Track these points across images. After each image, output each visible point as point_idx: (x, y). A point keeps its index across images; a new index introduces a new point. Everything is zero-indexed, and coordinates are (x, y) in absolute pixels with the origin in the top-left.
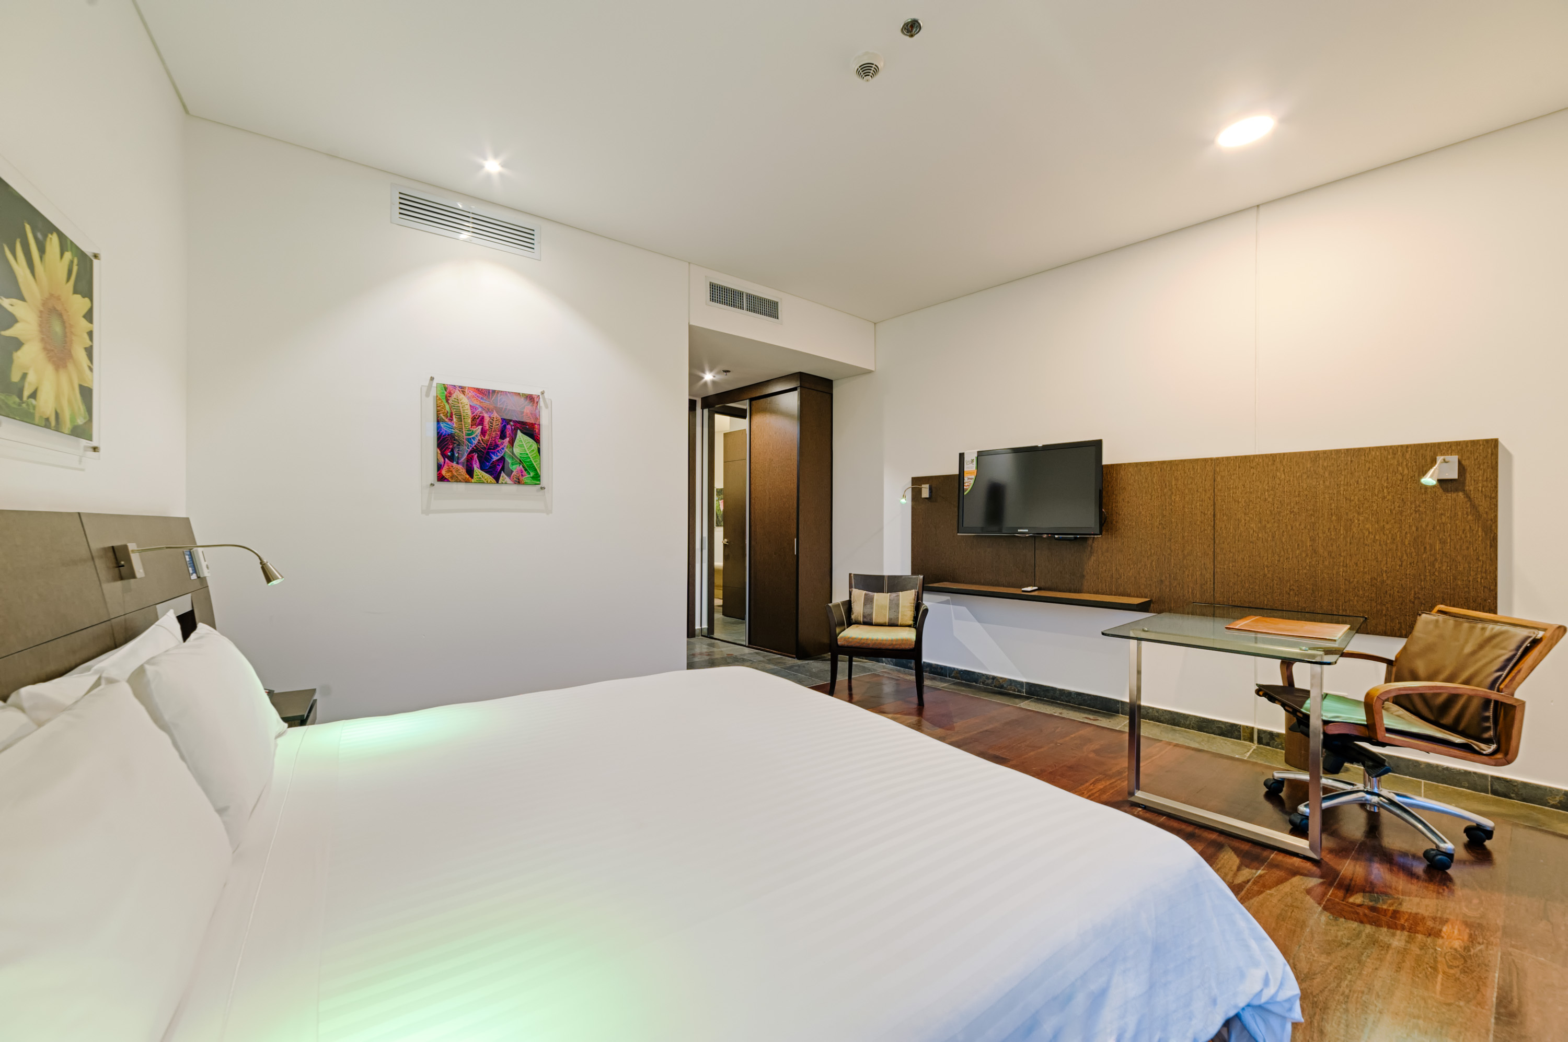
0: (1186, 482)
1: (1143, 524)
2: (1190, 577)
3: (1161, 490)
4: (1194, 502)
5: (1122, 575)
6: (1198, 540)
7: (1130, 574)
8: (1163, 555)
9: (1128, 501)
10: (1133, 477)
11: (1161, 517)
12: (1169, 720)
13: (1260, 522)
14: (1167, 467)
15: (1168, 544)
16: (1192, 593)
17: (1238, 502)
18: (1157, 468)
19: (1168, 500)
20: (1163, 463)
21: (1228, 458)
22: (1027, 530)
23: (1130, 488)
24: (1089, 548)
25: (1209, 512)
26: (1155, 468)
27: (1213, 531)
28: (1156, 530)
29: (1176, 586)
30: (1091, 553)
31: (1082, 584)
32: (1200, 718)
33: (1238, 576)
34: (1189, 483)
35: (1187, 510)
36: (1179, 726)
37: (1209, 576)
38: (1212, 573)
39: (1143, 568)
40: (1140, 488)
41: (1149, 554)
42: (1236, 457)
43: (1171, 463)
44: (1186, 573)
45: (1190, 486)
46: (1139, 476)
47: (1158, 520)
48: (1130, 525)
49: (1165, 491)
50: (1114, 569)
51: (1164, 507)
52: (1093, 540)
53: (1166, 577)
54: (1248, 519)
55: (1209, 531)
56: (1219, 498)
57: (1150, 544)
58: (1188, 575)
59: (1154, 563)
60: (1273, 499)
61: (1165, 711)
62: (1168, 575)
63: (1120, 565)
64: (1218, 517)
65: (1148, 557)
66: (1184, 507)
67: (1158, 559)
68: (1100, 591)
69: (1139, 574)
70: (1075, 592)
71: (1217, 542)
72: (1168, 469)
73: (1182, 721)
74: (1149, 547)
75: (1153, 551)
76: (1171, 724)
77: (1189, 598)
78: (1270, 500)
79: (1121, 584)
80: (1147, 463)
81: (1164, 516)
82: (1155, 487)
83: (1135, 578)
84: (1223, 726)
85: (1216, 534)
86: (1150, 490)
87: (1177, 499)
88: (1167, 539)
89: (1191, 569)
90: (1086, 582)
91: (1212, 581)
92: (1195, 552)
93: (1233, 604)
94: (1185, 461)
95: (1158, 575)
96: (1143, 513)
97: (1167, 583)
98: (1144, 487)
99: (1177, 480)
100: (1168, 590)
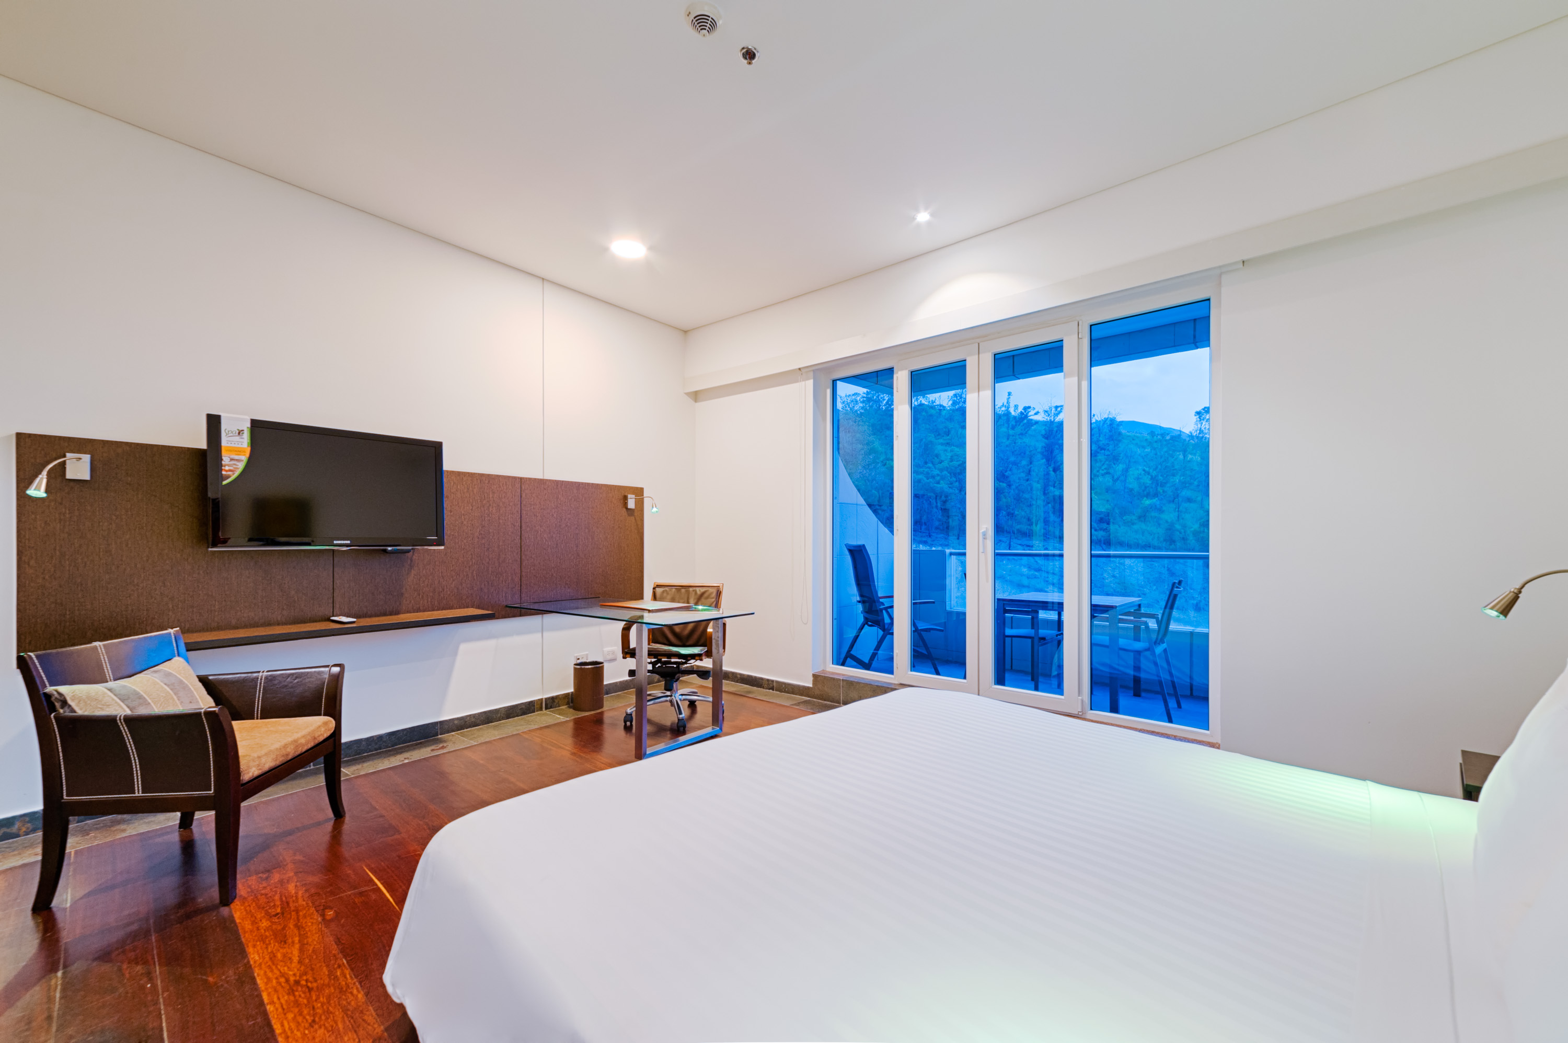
0: (500, 496)
1: (465, 534)
2: (504, 582)
3: (481, 501)
4: (507, 514)
5: (445, 587)
6: (509, 549)
7: (453, 586)
8: (483, 564)
9: (451, 510)
10: (455, 486)
11: (480, 527)
12: (484, 721)
13: (550, 533)
14: (485, 480)
15: (486, 553)
16: (506, 597)
17: (537, 517)
18: (477, 479)
19: (486, 511)
20: (482, 475)
21: (530, 479)
22: (349, 542)
23: (452, 497)
24: (409, 562)
25: (517, 524)
26: (475, 479)
27: (520, 541)
28: (476, 540)
29: (493, 592)
30: (411, 567)
31: (400, 604)
32: (508, 707)
33: (537, 577)
34: (503, 497)
35: (501, 522)
36: (492, 722)
37: (517, 579)
38: (520, 577)
39: (465, 578)
40: (461, 497)
41: (471, 563)
42: (535, 479)
43: (490, 477)
44: (501, 579)
45: (503, 500)
46: (462, 486)
47: (478, 530)
48: (453, 535)
49: (484, 502)
50: (436, 582)
51: (483, 518)
52: (413, 552)
53: (485, 585)
54: (542, 530)
55: (518, 541)
56: (524, 512)
57: (471, 554)
58: (502, 581)
59: (475, 572)
60: (557, 515)
61: (481, 713)
62: (486, 583)
63: (443, 578)
64: (524, 528)
65: (469, 567)
66: (499, 519)
67: (478, 568)
68: (421, 608)
69: (462, 584)
70: (391, 614)
71: (523, 550)
72: (487, 482)
73: (495, 716)
74: (470, 557)
75: (474, 561)
76: (486, 724)
77: (503, 601)
78: (555, 515)
79: (444, 597)
80: (468, 473)
81: (483, 527)
82: (476, 498)
83: (458, 589)
84: (524, 707)
85: (523, 543)
86: (471, 501)
87: (494, 511)
88: (486, 549)
89: (504, 575)
90: (404, 600)
91: (520, 583)
92: (508, 559)
93: (534, 601)
94: (500, 476)
95: (478, 583)
96: (465, 523)
97: (486, 591)
98: (466, 497)
99: (494, 493)
100: (486, 597)
